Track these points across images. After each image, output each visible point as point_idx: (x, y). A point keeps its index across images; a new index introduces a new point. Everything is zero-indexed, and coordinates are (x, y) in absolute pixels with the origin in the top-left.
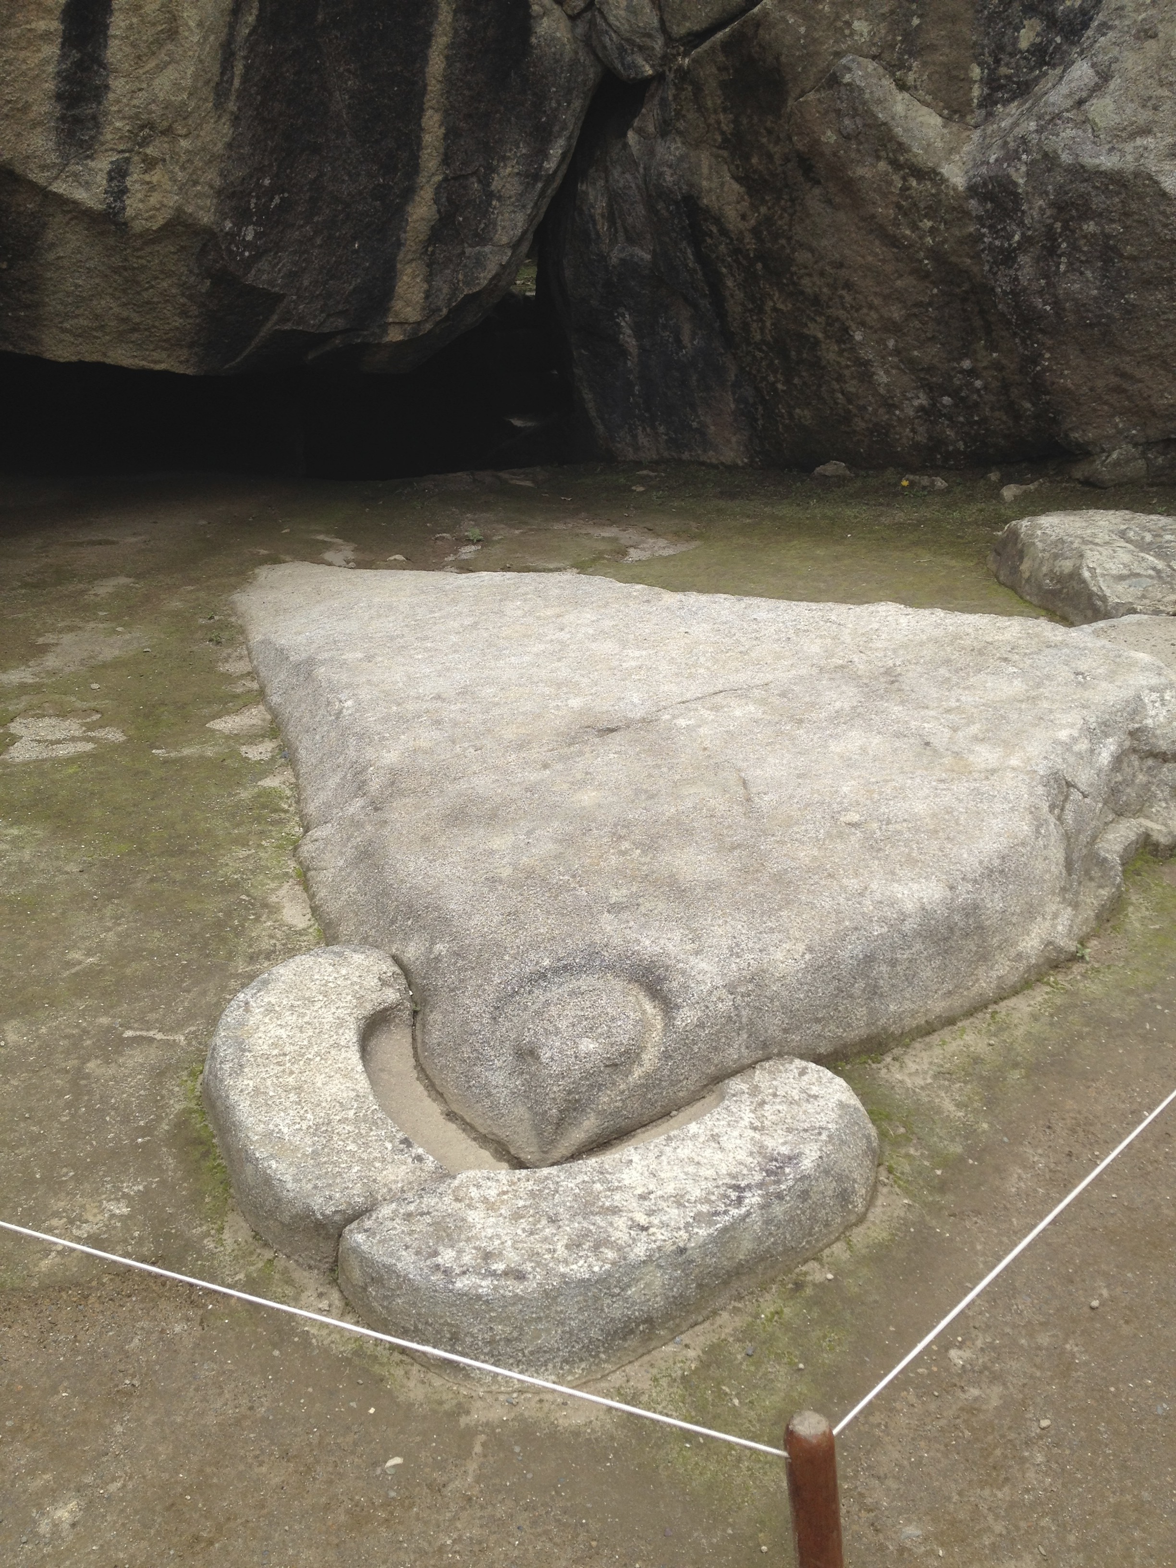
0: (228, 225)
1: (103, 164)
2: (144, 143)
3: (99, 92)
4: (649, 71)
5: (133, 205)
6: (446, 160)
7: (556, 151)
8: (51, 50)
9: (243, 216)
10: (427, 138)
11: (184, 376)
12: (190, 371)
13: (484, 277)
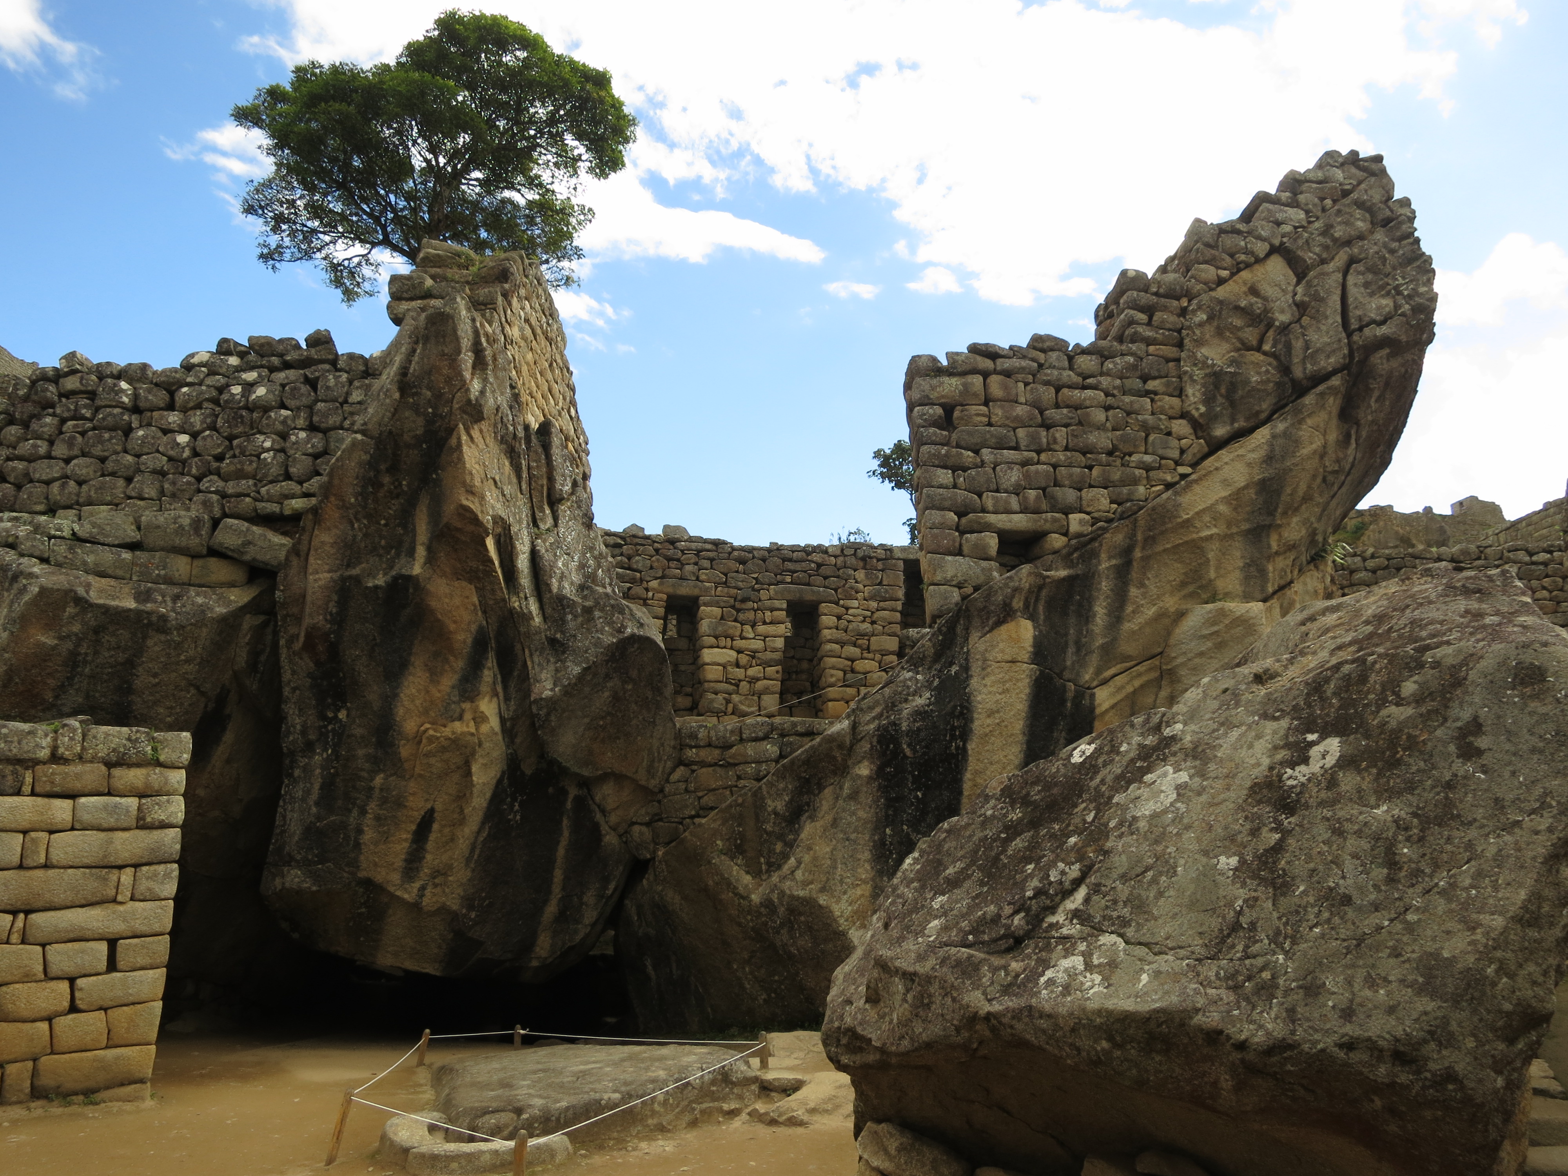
0: (464, 911)
1: (417, 885)
2: (434, 878)
3: (421, 859)
4: (648, 856)
5: (425, 901)
6: (564, 889)
7: (612, 886)
8: (406, 845)
9: (471, 908)
10: (556, 880)
11: (435, 976)
12: (438, 974)
13: (578, 938)
